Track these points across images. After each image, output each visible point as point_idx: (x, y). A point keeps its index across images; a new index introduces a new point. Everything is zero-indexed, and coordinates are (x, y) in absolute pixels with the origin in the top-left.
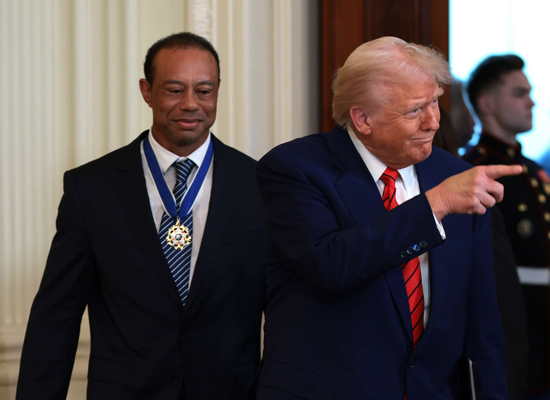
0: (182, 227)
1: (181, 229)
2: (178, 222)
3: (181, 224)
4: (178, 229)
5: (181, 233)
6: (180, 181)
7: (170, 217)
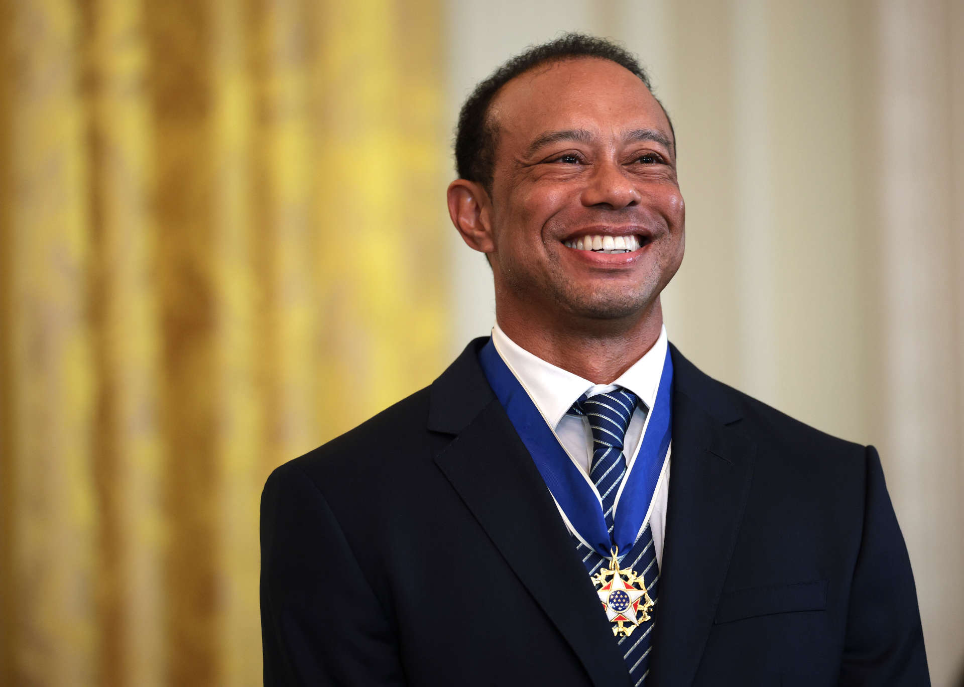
0: (627, 572)
1: (626, 578)
2: (615, 559)
3: (623, 566)
4: (615, 577)
5: (623, 588)
6: (608, 445)
7: (593, 550)
